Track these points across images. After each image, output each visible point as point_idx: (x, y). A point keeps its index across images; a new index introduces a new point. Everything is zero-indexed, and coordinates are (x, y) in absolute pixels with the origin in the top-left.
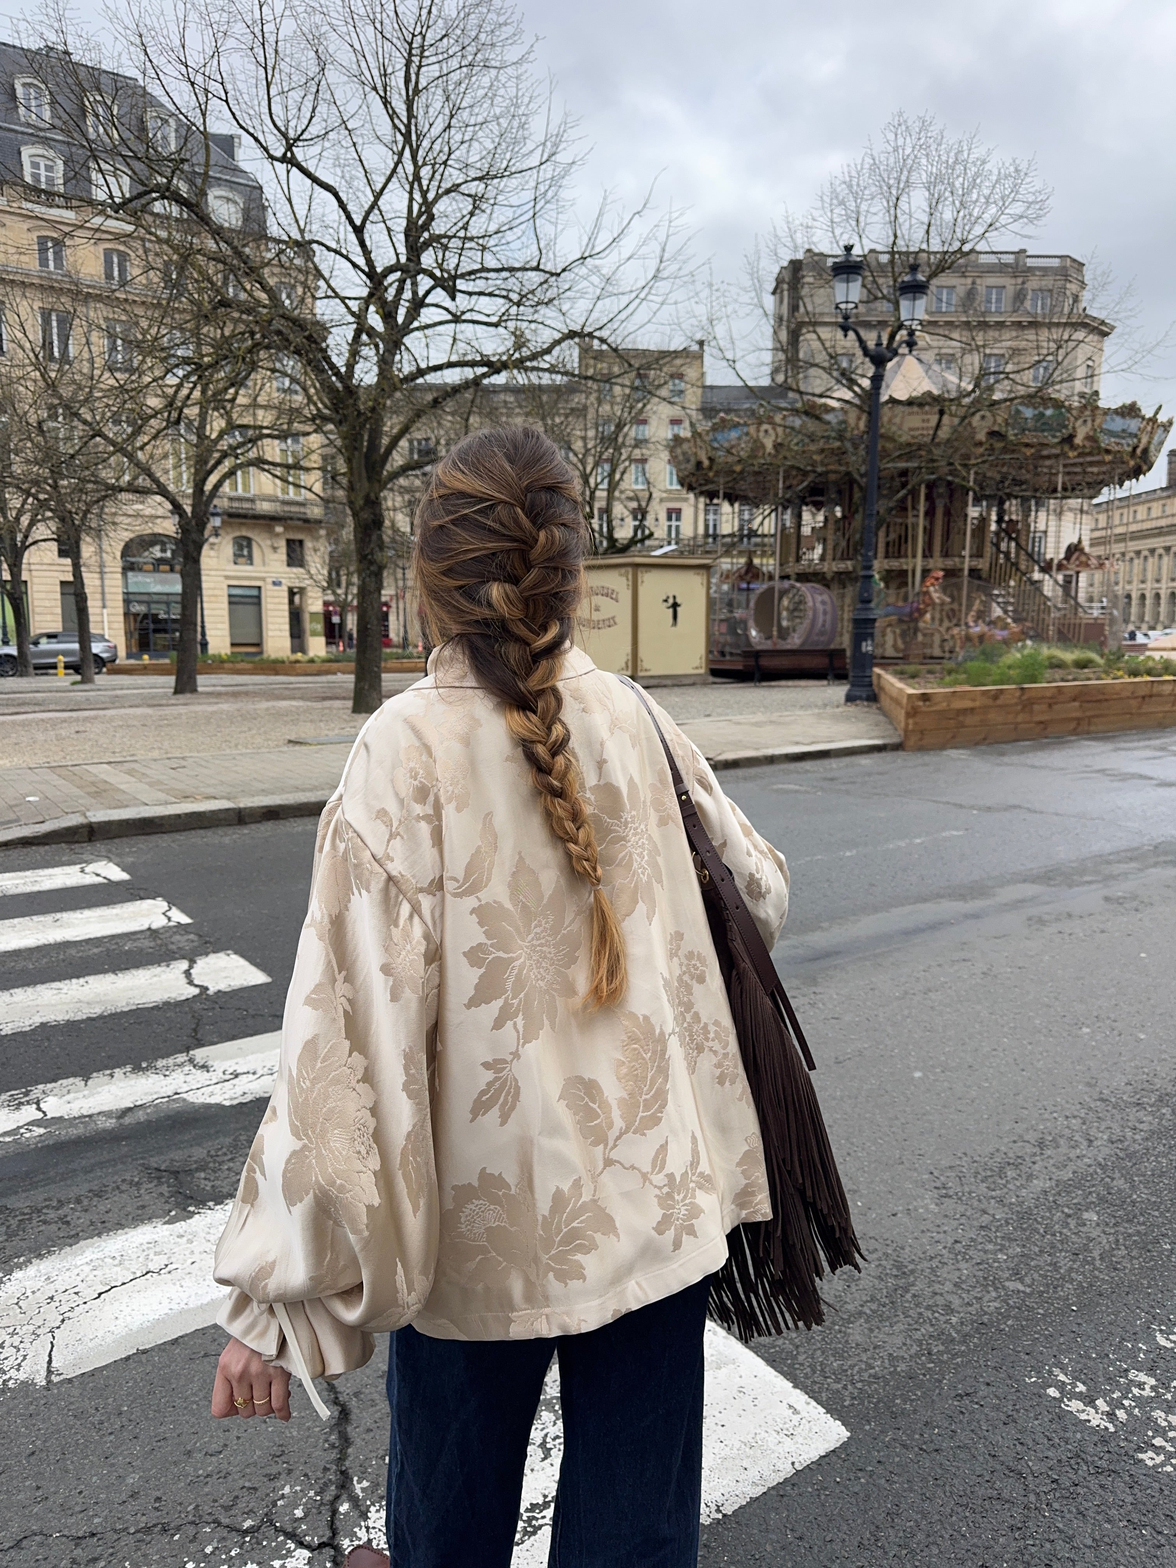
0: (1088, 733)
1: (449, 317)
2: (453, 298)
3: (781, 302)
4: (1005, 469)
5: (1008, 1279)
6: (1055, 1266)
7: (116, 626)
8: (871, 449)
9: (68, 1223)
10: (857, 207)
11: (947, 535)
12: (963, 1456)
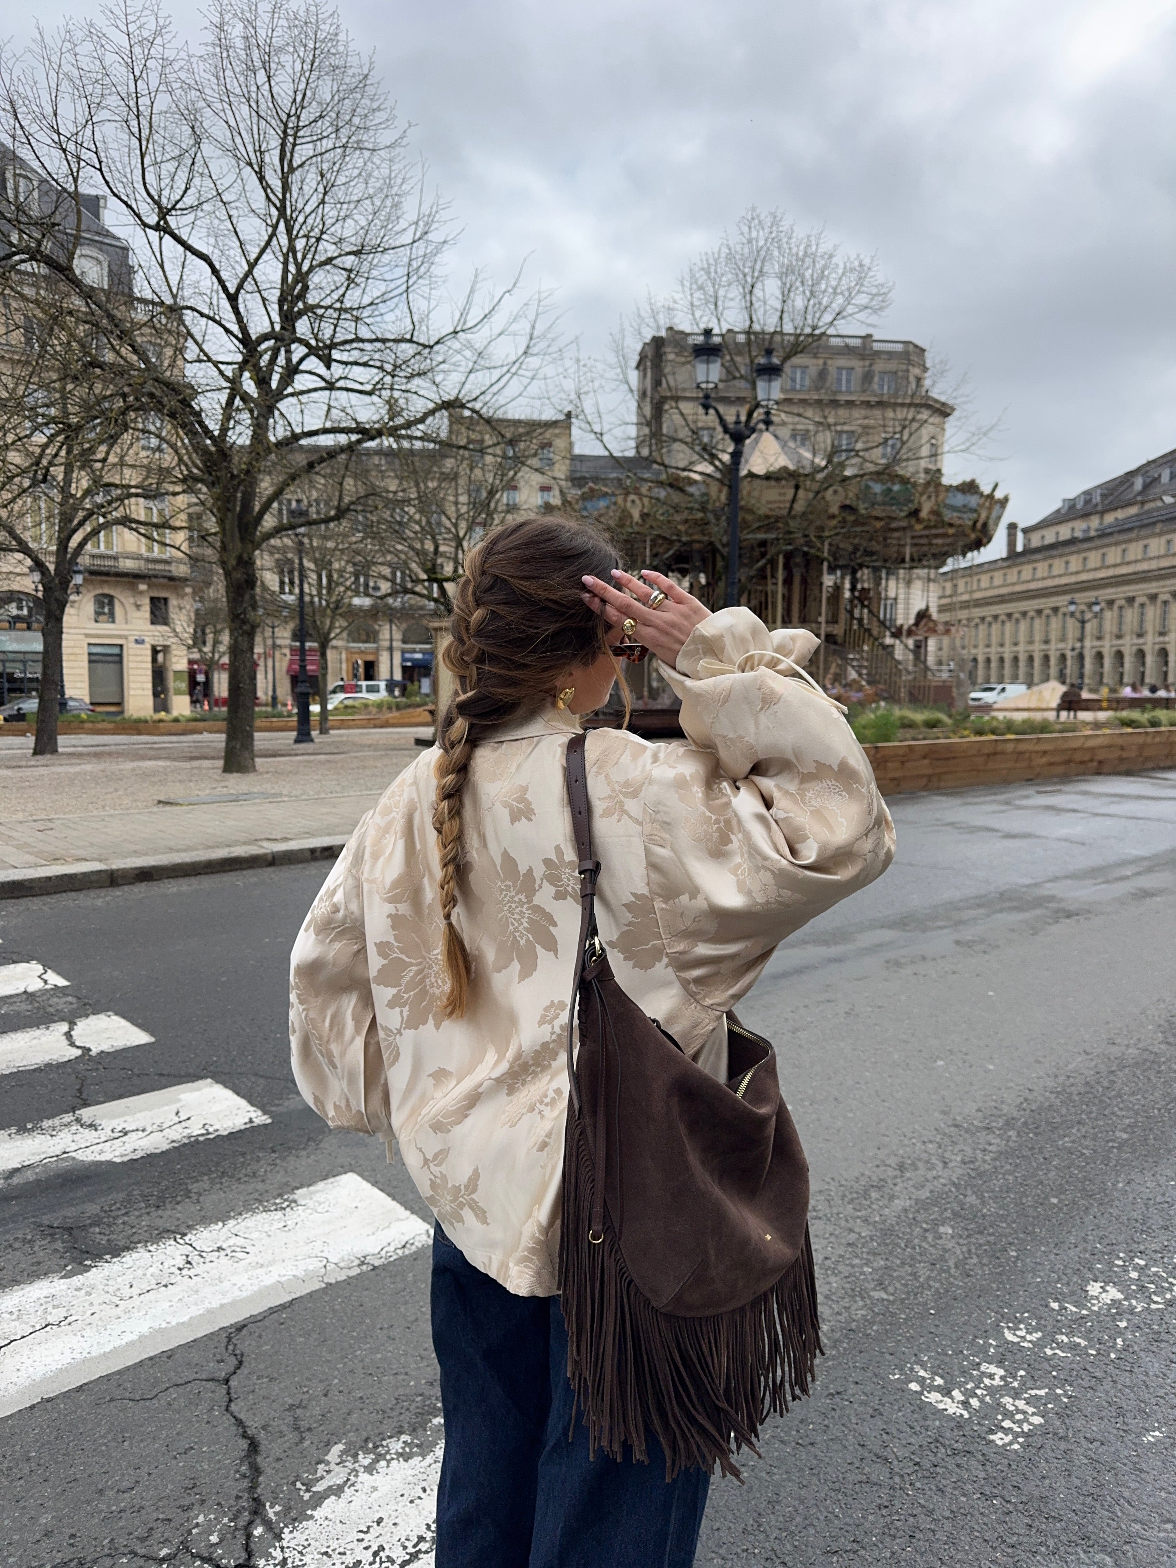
0: (938, 788)
1: (323, 384)
2: (328, 367)
3: (645, 376)
4: (856, 541)
5: (874, 1289)
6: (915, 1275)
8: (731, 520)
10: (716, 292)
11: (804, 603)
12: (835, 1447)
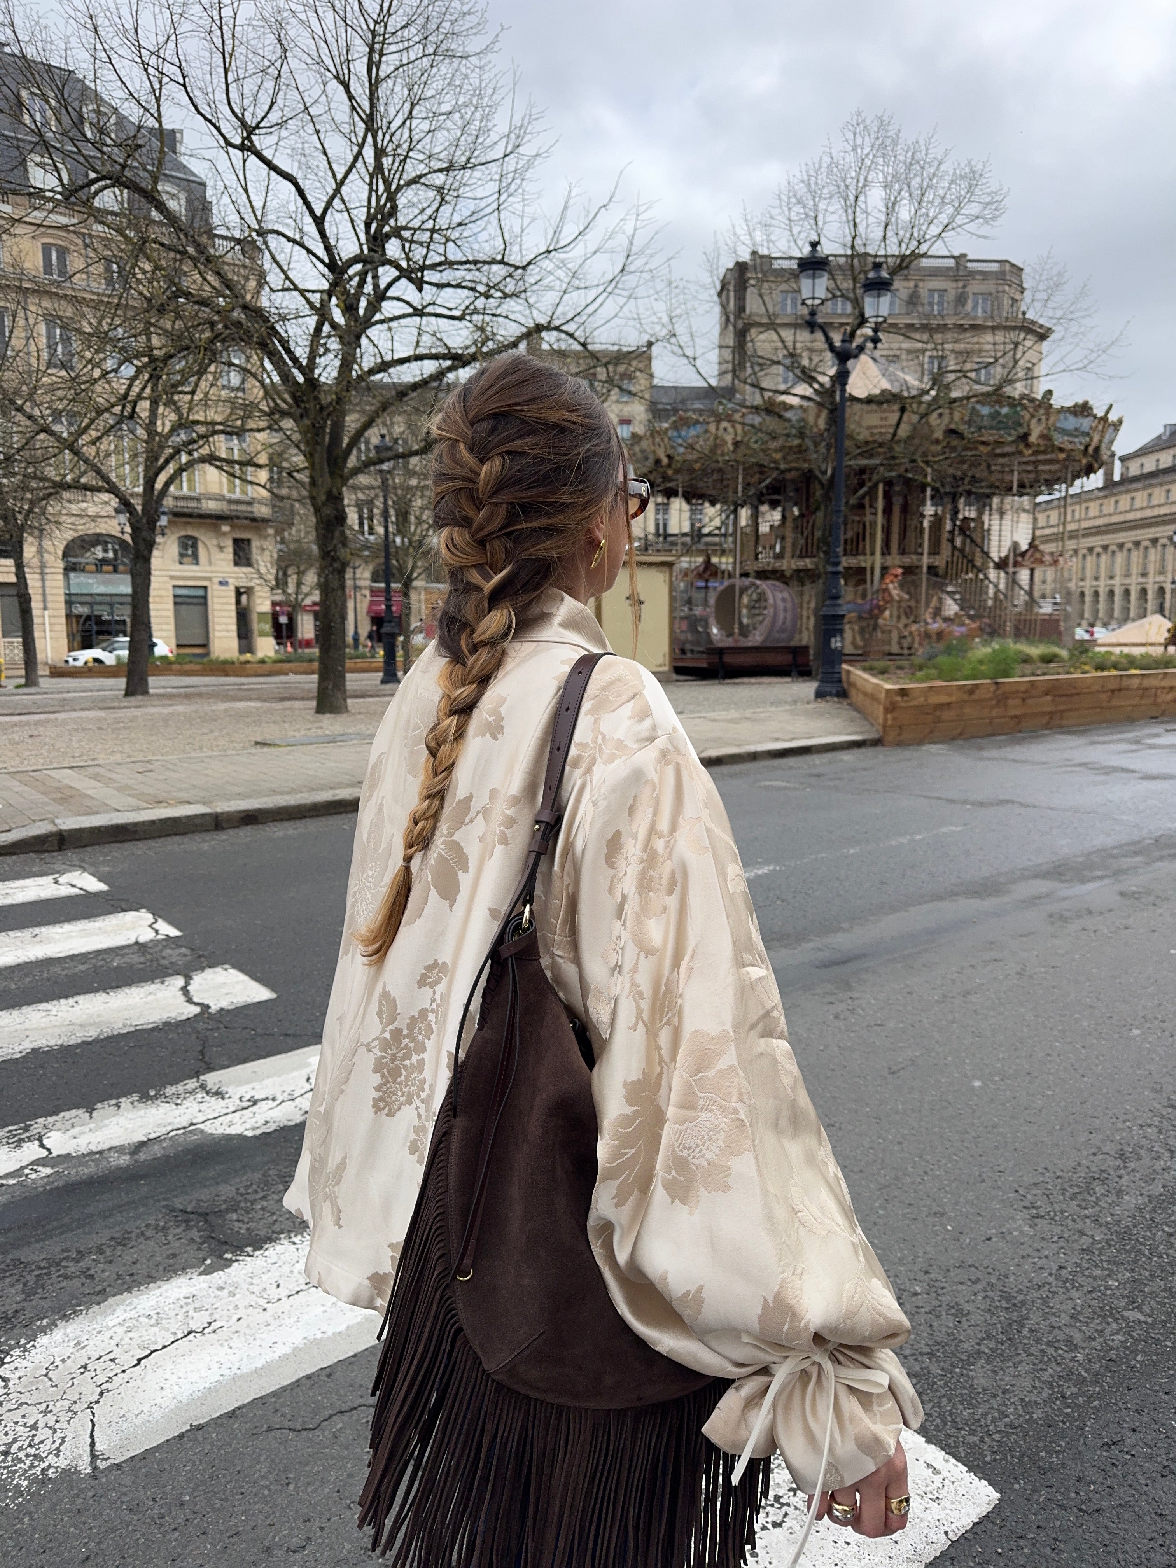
0: (1060, 727)
1: (411, 310)
2: (418, 291)
3: (727, 303)
4: (963, 467)
6: (1170, 1291)
7: (57, 628)
8: (832, 447)
9: (91, 1277)
10: (816, 205)
11: (904, 532)
12: (1127, 1516)
